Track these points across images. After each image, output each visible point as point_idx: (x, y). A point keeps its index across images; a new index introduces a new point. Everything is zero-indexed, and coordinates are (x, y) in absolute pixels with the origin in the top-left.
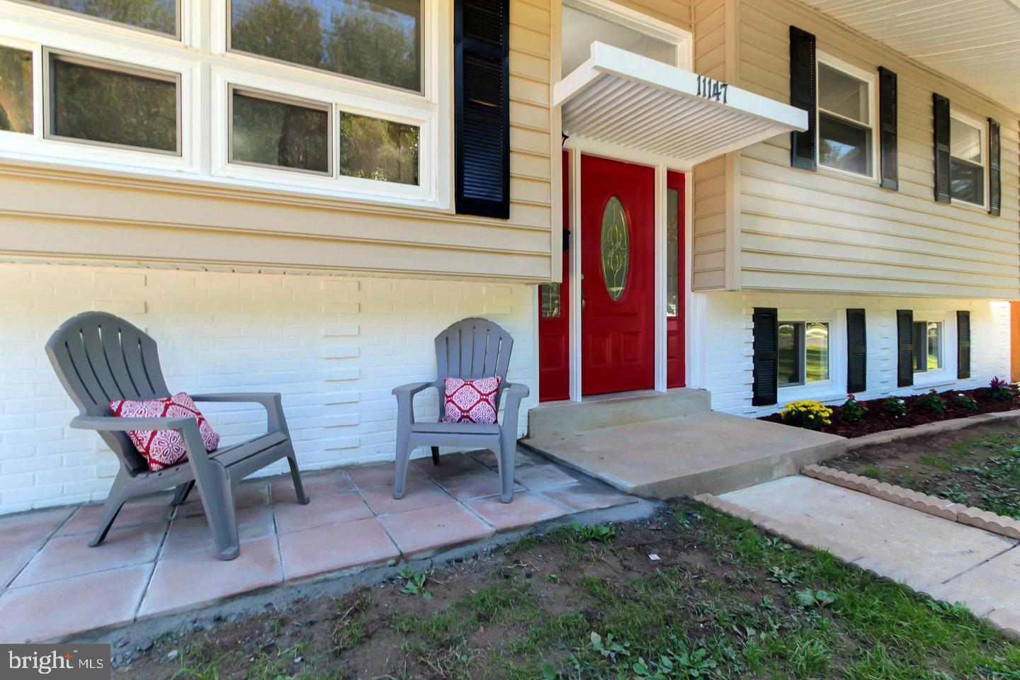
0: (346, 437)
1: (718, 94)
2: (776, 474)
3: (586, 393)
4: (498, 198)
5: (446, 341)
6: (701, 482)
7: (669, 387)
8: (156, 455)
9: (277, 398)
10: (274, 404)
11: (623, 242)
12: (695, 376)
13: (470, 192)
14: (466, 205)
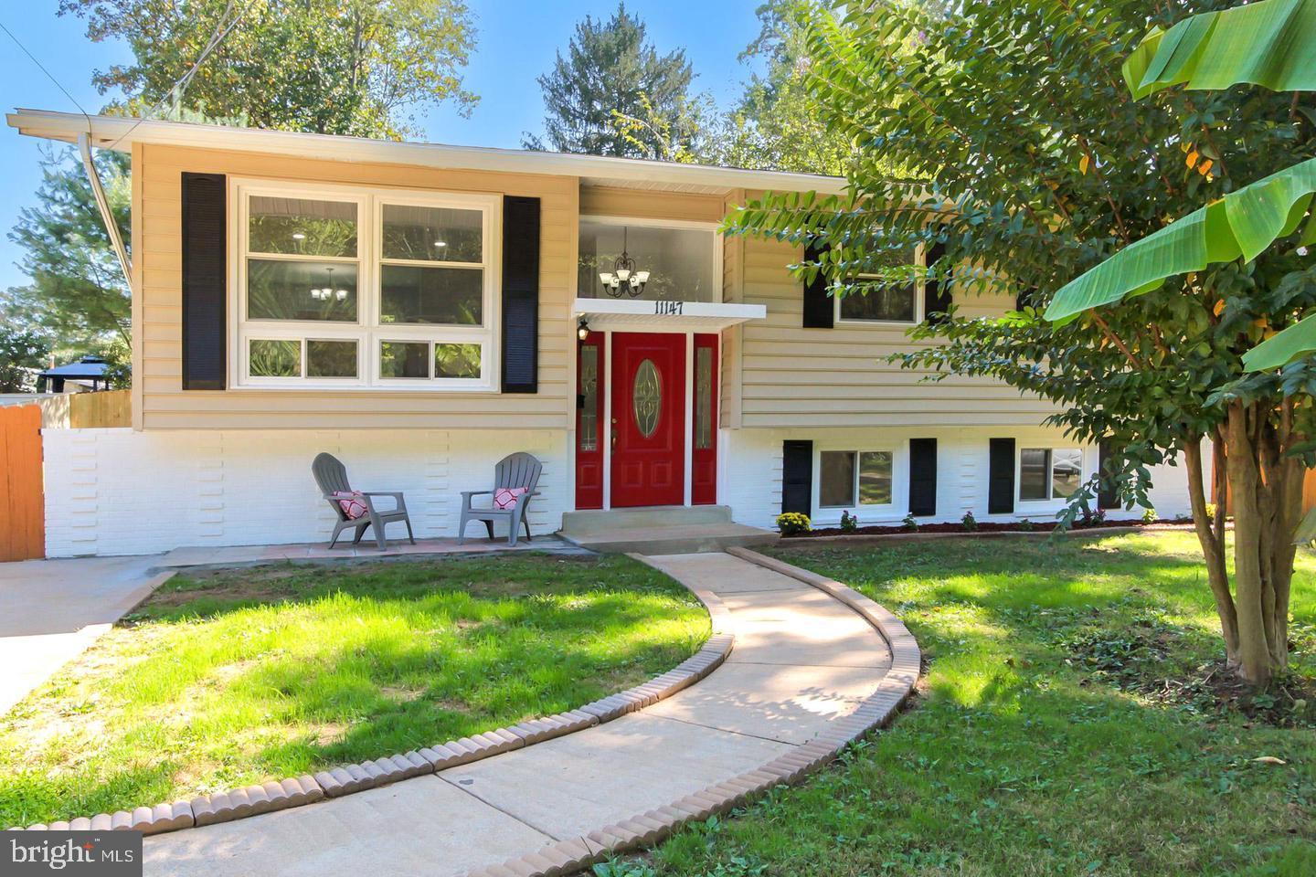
0: (440, 522)
1: (674, 310)
2: (701, 549)
3: (613, 505)
4: (530, 381)
5: (501, 467)
6: (634, 547)
7: (693, 504)
8: (353, 513)
9: (402, 494)
10: (400, 497)
11: (655, 393)
12: (723, 496)
13: (510, 380)
14: (509, 386)
